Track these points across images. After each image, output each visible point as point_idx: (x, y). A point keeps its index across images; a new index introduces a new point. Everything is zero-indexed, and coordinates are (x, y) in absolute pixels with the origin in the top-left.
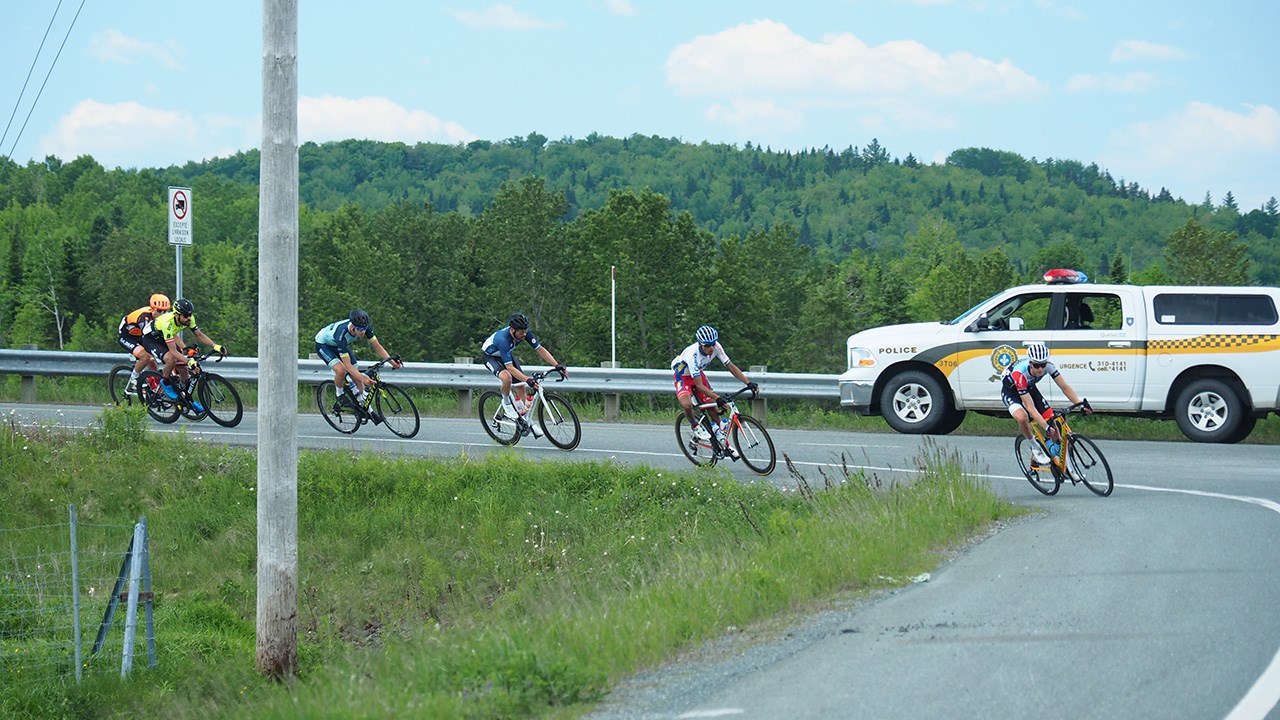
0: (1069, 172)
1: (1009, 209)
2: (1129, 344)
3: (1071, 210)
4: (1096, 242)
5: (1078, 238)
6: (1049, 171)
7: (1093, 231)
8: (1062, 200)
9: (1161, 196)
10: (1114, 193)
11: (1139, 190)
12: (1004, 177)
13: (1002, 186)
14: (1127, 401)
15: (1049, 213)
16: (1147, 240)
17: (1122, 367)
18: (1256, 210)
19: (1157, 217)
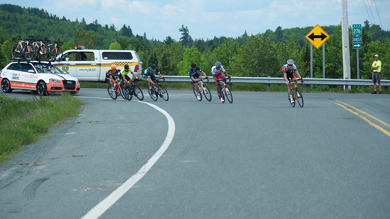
0: (35, 11)
1: (17, 23)
2: (96, 64)
3: (36, 23)
4: (44, 33)
5: (38, 31)
6: (29, 11)
7: (43, 29)
8: (33, 20)
9: (63, 19)
10: (49, 18)
11: (56, 17)
12: (15, 13)
13: (15, 16)
14: (96, 79)
15: (29, 24)
16: (59, 32)
17: (95, 70)
18: (91, 23)
19: (62, 25)
